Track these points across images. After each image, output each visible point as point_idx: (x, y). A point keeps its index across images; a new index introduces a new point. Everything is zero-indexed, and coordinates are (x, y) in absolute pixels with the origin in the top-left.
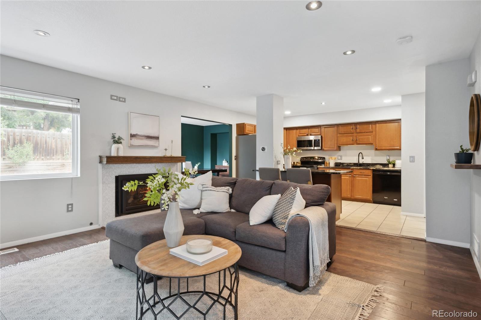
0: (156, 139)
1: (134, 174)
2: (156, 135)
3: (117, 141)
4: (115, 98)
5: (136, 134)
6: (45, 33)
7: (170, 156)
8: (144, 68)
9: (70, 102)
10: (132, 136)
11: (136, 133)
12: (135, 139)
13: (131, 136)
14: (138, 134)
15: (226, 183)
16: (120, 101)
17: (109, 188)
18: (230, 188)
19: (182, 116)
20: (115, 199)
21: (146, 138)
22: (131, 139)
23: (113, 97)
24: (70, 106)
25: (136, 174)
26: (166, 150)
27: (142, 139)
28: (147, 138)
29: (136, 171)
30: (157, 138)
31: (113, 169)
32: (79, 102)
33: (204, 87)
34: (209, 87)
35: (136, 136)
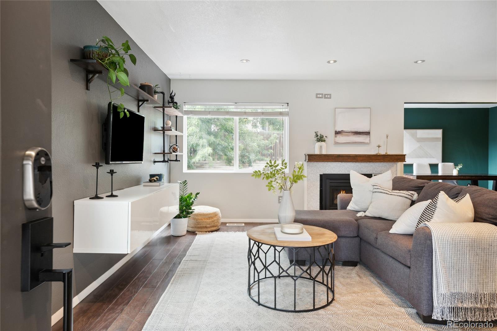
0: (366, 134)
2: (366, 130)
3: (320, 139)
4: (321, 96)
5: (342, 131)
6: (247, 60)
7: (385, 154)
8: (329, 63)
9: (282, 107)
10: (337, 133)
12: (341, 137)
13: (335, 134)
14: (344, 130)
15: (413, 187)
16: (325, 98)
17: (314, 185)
18: (416, 193)
19: (405, 103)
20: (319, 198)
21: (353, 134)
22: (336, 137)
23: (318, 96)
24: (281, 110)
26: (379, 147)
27: (348, 136)
29: (342, 170)
30: (368, 133)
31: (317, 167)
32: (288, 105)
33: (416, 62)
34: (423, 61)
35: (341, 132)
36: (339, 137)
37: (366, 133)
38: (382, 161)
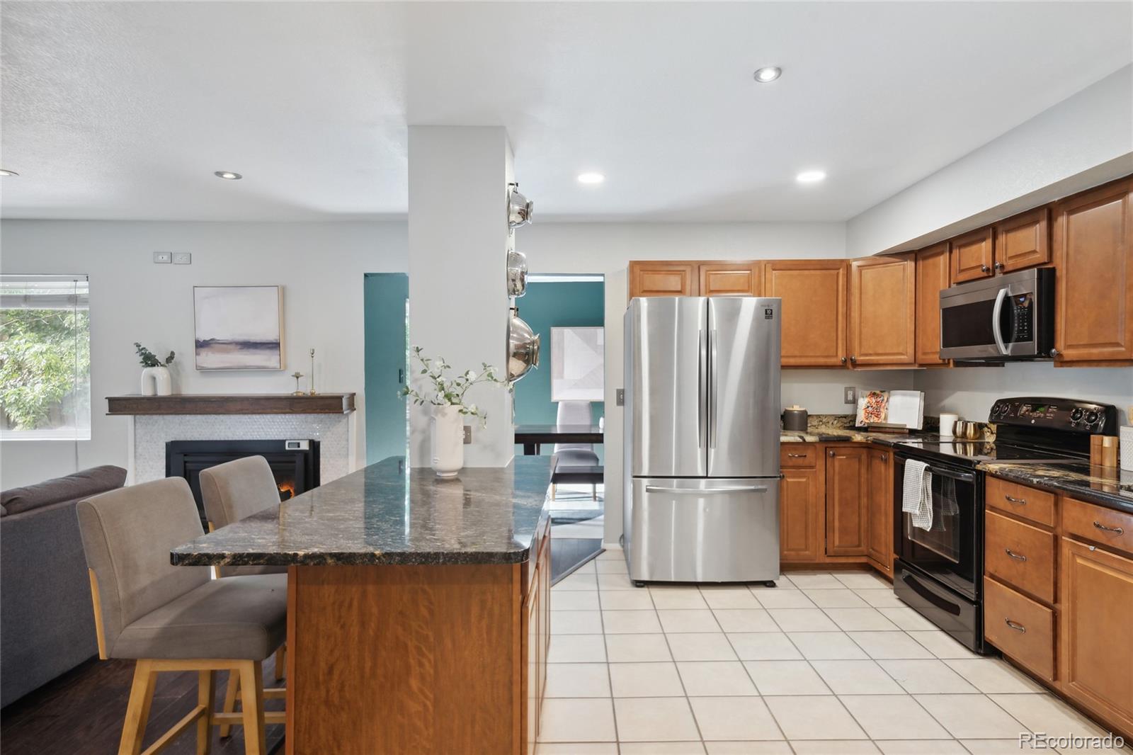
0: (270, 348)
1: (215, 439)
2: (271, 336)
4: (165, 258)
5: (211, 340)
7: (309, 394)
9: (73, 284)
10: (201, 345)
11: (212, 338)
12: (210, 354)
13: (197, 347)
14: (217, 338)
16: (176, 263)
17: (151, 468)
21: (239, 347)
22: (197, 354)
23: (160, 257)
24: (72, 292)
25: (218, 439)
26: (297, 378)
27: (226, 351)
28: (240, 349)
29: (220, 432)
30: (274, 346)
31: (160, 425)
32: (88, 280)
35: (210, 344)
36: (207, 355)
37: (271, 345)
38: (288, 410)
